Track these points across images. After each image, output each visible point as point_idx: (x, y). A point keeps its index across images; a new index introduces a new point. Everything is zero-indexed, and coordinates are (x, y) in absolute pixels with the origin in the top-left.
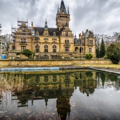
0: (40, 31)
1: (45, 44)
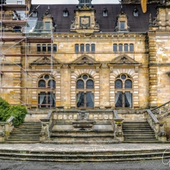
1: (78, 72)
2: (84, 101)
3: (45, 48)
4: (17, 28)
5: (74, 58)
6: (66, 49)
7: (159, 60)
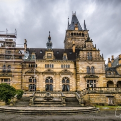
1: (46, 76)
5: (45, 70)
6: (41, 66)
7: (80, 72)
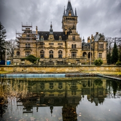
0: (45, 35)
1: (50, 50)
2: (51, 56)
3: (42, 44)
4: (35, 39)
5: (49, 46)
6: (47, 44)
7: (68, 47)
